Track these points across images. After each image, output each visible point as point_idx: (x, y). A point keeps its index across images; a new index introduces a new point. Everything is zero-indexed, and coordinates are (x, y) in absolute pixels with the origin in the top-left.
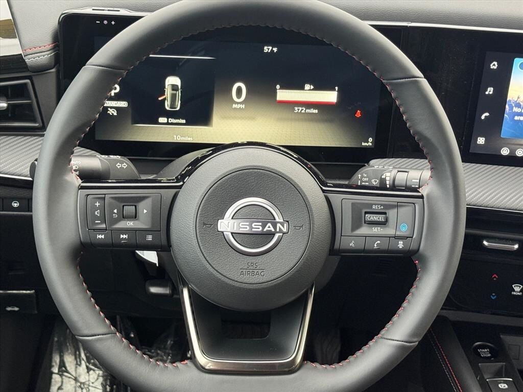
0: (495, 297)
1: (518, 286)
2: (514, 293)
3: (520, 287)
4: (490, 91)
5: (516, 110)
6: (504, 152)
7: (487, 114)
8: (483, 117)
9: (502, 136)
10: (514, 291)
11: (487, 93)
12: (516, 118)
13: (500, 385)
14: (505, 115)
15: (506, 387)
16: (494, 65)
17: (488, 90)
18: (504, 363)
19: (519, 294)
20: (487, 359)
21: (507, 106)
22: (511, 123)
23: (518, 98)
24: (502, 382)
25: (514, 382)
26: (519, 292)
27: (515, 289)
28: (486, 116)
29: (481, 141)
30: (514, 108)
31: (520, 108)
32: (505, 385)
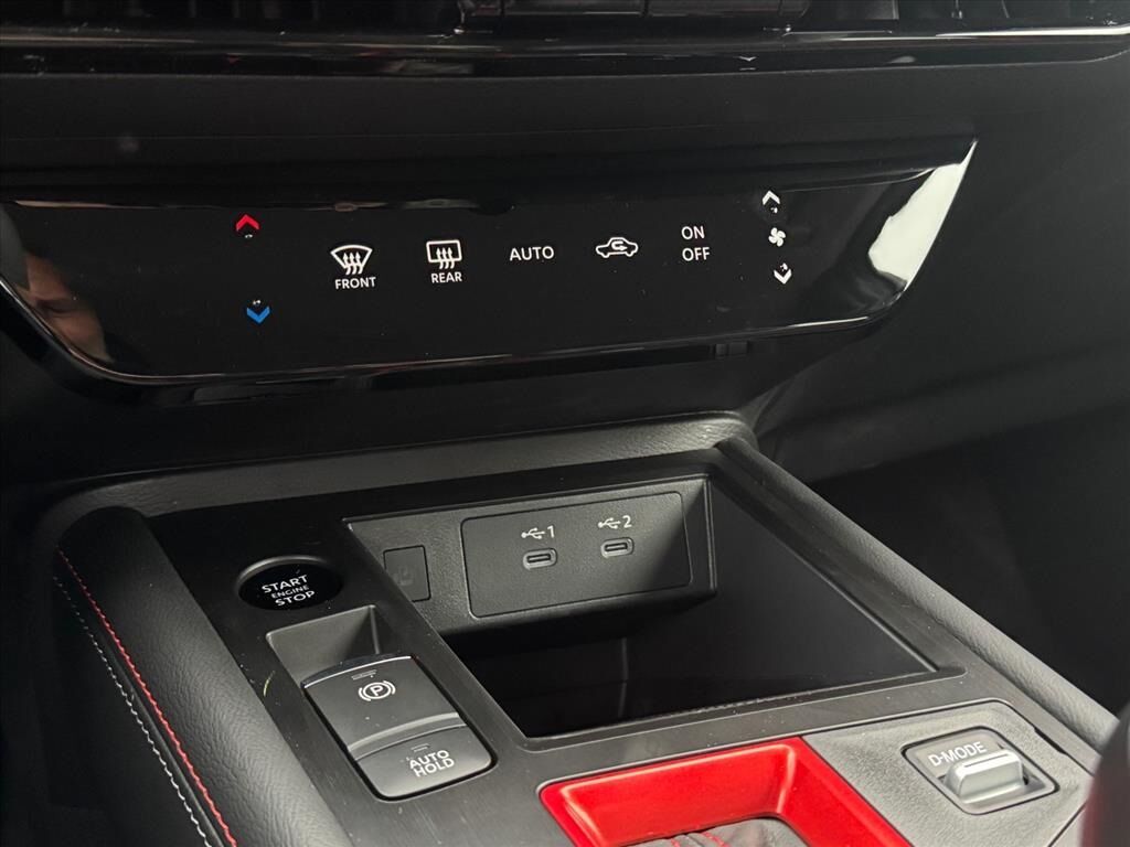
0: (267, 311)
1: (354, 251)
2: (346, 284)
3: (363, 254)
10: (341, 273)
13: (362, 693)
15: (392, 689)
18: (372, 606)
19: (364, 282)
20: (299, 611)
24: (371, 674)
25: (418, 663)
26: (364, 275)
27: (345, 265)
32: (386, 683)
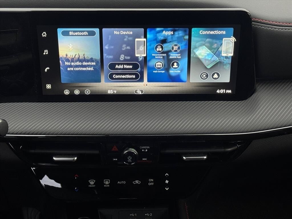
4: (46, 52)
5: (67, 63)
6: (66, 92)
7: (48, 68)
8: (46, 70)
9: (62, 82)
11: (44, 54)
12: (69, 69)
14: (61, 68)
16: (44, 35)
17: (45, 52)
21: (60, 62)
22: (66, 73)
23: (67, 55)
28: (47, 70)
29: (49, 86)
30: (66, 63)
31: (70, 62)
